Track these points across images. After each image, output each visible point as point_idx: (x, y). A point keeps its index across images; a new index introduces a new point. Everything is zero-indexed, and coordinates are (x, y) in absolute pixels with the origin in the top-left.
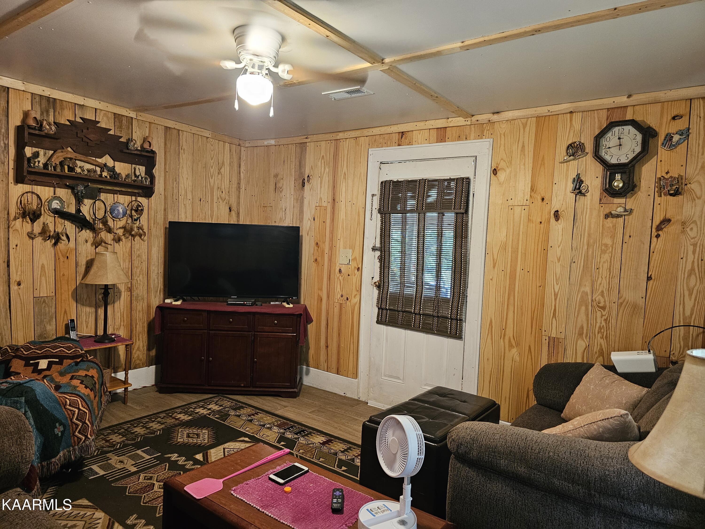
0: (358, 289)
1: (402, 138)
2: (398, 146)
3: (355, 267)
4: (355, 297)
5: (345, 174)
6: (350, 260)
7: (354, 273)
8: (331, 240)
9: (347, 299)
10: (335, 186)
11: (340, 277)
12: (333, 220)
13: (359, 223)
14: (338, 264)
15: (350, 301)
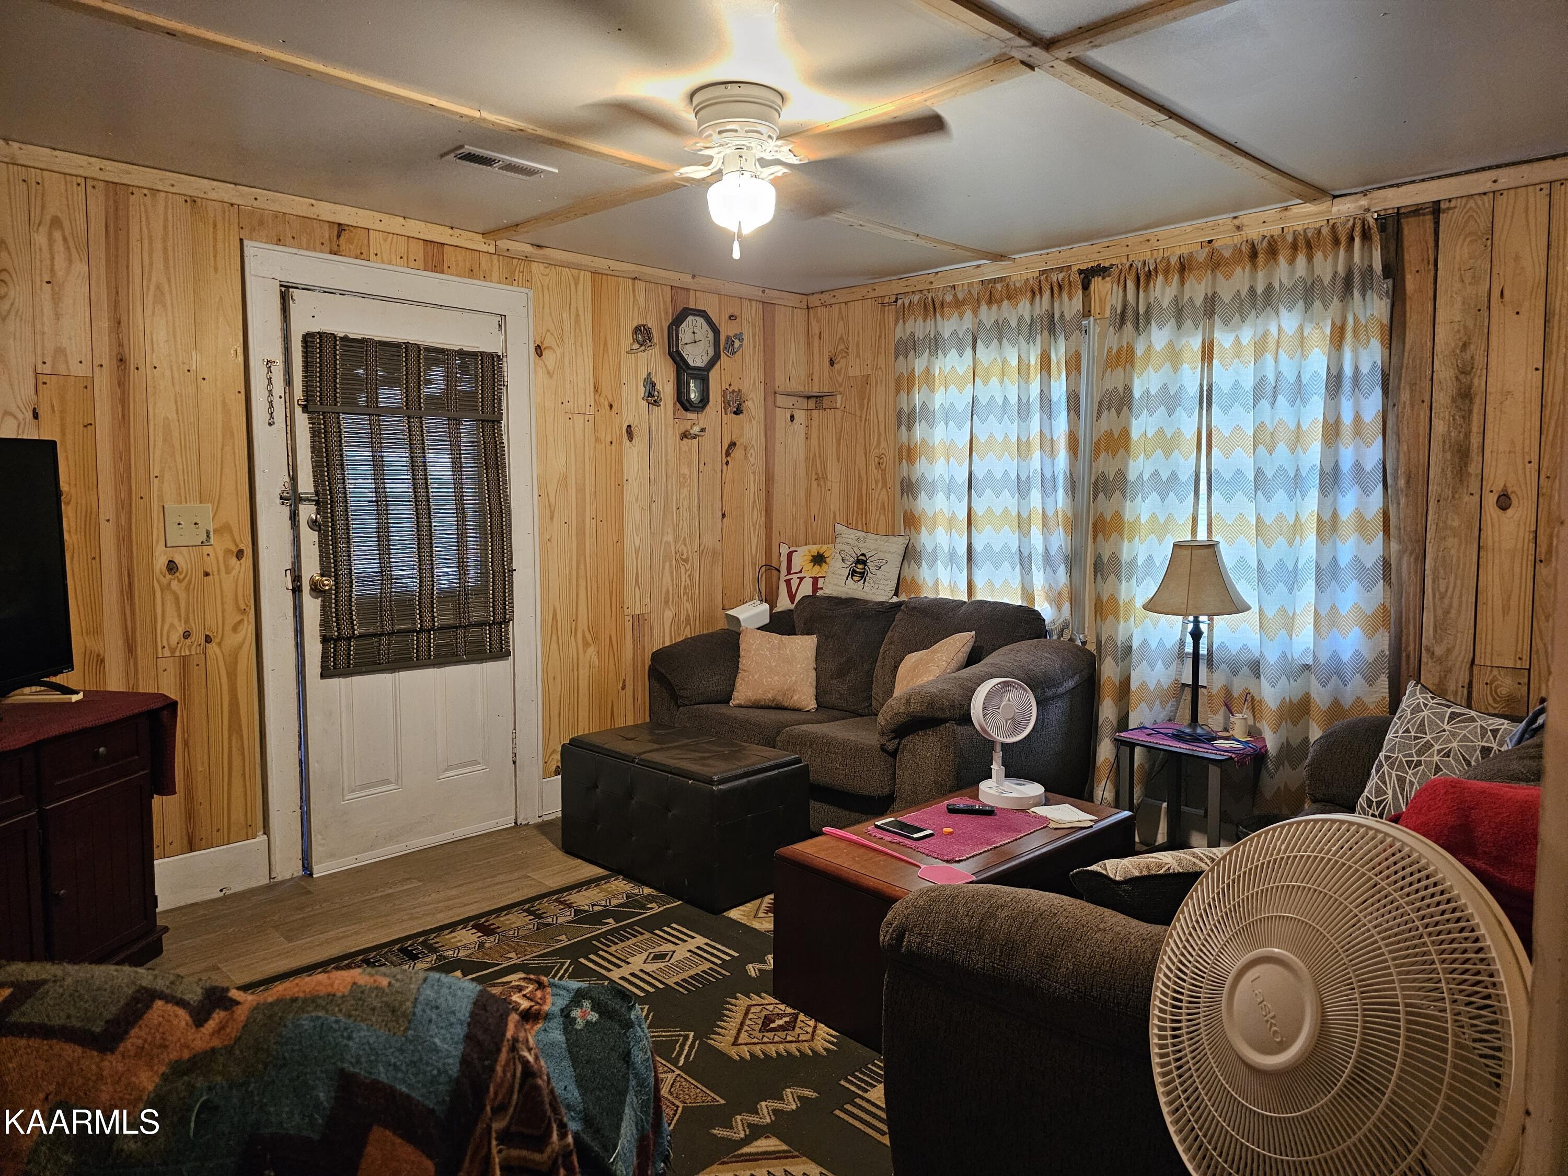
0: (243, 607)
1: (339, 236)
2: (331, 253)
3: (228, 551)
4: (235, 629)
5: (158, 287)
6: (208, 533)
7: (227, 567)
8: (124, 477)
9: (208, 639)
10: (124, 318)
11: (174, 585)
12: (123, 420)
13: (228, 431)
14: (159, 549)
15: (219, 644)
